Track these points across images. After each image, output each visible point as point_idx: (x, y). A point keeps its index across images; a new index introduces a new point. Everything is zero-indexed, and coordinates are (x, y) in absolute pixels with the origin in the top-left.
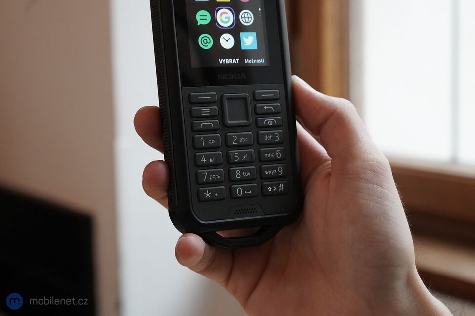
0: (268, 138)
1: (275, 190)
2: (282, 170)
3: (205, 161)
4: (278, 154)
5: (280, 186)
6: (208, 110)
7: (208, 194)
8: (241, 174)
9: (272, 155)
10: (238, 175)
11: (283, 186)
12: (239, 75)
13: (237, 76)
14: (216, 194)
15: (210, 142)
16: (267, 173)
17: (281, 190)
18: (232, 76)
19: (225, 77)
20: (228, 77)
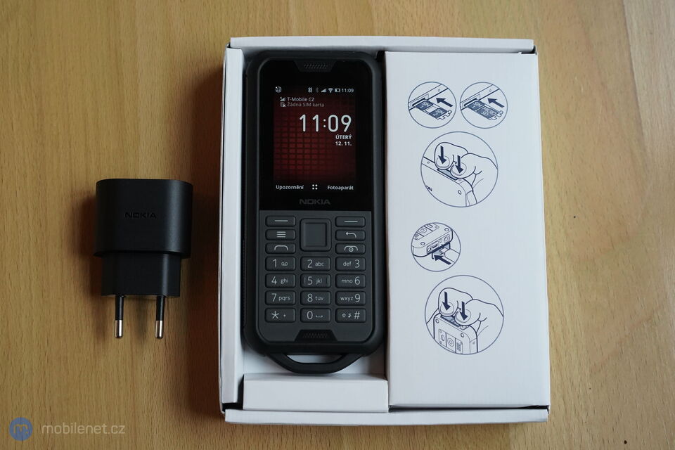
1: (349, 317)
3: (275, 282)
4: (358, 282)
5: (356, 314)
6: (284, 233)
7: (275, 315)
8: (314, 298)
9: (349, 282)
10: (310, 299)
12: (322, 200)
13: (320, 202)
14: (285, 316)
15: (283, 264)
16: (342, 299)
17: (357, 318)
18: (315, 202)
19: (306, 202)
20: (310, 202)
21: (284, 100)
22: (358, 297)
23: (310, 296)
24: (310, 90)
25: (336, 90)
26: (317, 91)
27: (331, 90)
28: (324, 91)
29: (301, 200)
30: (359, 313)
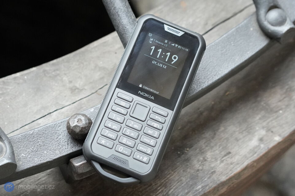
1: (141, 158)
9: (148, 141)
13: (149, 96)
14: (108, 144)
15: (118, 118)
17: (144, 160)
18: (146, 95)
19: (142, 93)
20: (144, 94)
21: (152, 40)
22: (149, 150)
23: (125, 140)
24: (166, 41)
25: (179, 47)
26: (169, 43)
27: (176, 45)
28: (173, 45)
29: (139, 91)
30: (146, 159)
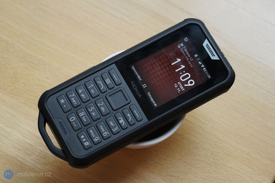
0: (111, 123)
1: (83, 140)
2: (97, 140)
3: (80, 92)
4: (105, 134)
5: (87, 143)
6: (109, 82)
7: (62, 101)
8: (83, 116)
9: (103, 130)
10: (81, 114)
11: (88, 144)
12: (139, 93)
13: (138, 92)
14: (65, 106)
15: (92, 90)
16: (91, 131)
17: (85, 144)
18: (136, 89)
20: (135, 87)
21: (182, 45)
24: (196, 56)
25: (204, 69)
26: (198, 60)
27: (203, 66)
28: (200, 63)
29: (133, 82)
